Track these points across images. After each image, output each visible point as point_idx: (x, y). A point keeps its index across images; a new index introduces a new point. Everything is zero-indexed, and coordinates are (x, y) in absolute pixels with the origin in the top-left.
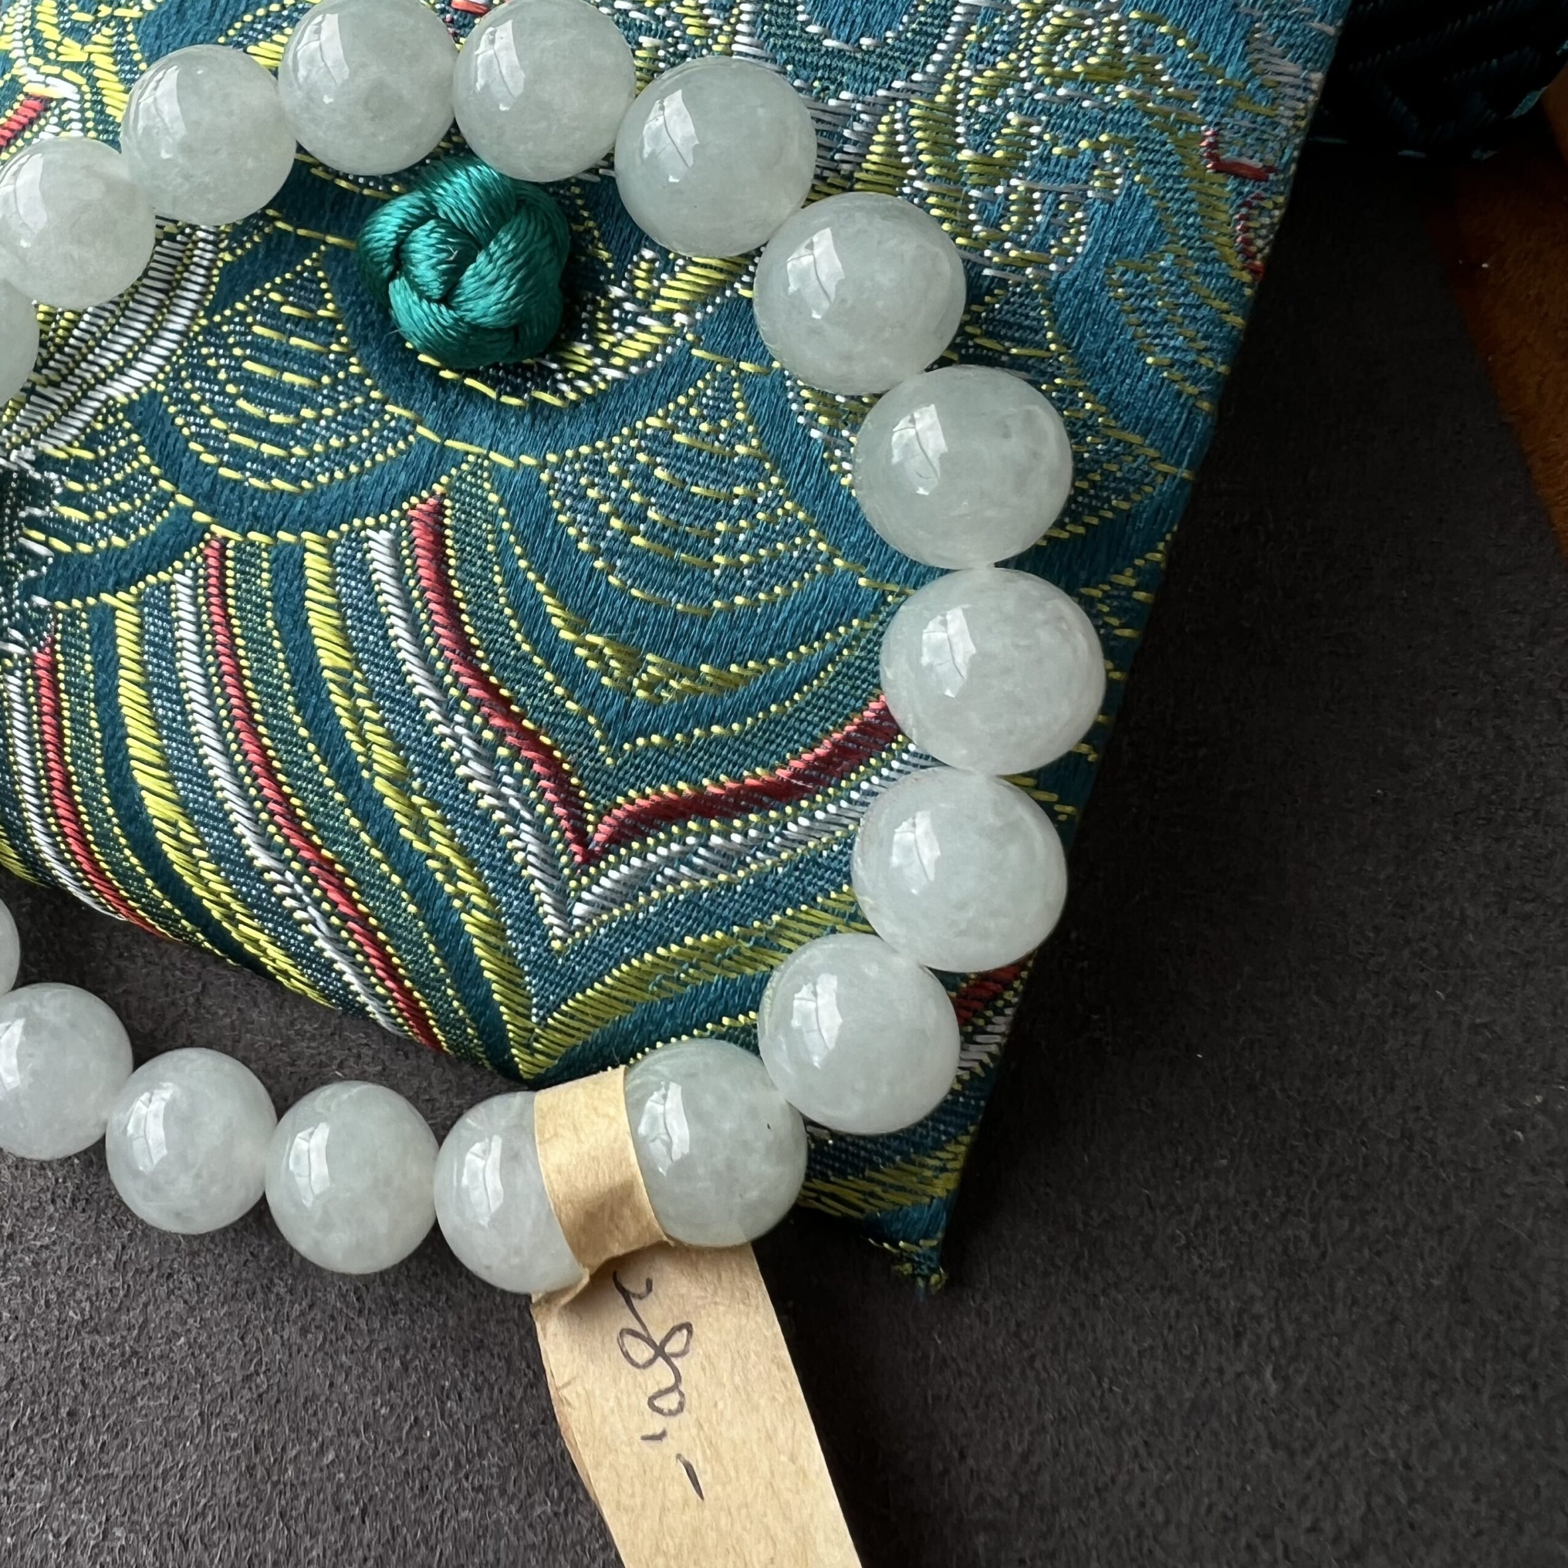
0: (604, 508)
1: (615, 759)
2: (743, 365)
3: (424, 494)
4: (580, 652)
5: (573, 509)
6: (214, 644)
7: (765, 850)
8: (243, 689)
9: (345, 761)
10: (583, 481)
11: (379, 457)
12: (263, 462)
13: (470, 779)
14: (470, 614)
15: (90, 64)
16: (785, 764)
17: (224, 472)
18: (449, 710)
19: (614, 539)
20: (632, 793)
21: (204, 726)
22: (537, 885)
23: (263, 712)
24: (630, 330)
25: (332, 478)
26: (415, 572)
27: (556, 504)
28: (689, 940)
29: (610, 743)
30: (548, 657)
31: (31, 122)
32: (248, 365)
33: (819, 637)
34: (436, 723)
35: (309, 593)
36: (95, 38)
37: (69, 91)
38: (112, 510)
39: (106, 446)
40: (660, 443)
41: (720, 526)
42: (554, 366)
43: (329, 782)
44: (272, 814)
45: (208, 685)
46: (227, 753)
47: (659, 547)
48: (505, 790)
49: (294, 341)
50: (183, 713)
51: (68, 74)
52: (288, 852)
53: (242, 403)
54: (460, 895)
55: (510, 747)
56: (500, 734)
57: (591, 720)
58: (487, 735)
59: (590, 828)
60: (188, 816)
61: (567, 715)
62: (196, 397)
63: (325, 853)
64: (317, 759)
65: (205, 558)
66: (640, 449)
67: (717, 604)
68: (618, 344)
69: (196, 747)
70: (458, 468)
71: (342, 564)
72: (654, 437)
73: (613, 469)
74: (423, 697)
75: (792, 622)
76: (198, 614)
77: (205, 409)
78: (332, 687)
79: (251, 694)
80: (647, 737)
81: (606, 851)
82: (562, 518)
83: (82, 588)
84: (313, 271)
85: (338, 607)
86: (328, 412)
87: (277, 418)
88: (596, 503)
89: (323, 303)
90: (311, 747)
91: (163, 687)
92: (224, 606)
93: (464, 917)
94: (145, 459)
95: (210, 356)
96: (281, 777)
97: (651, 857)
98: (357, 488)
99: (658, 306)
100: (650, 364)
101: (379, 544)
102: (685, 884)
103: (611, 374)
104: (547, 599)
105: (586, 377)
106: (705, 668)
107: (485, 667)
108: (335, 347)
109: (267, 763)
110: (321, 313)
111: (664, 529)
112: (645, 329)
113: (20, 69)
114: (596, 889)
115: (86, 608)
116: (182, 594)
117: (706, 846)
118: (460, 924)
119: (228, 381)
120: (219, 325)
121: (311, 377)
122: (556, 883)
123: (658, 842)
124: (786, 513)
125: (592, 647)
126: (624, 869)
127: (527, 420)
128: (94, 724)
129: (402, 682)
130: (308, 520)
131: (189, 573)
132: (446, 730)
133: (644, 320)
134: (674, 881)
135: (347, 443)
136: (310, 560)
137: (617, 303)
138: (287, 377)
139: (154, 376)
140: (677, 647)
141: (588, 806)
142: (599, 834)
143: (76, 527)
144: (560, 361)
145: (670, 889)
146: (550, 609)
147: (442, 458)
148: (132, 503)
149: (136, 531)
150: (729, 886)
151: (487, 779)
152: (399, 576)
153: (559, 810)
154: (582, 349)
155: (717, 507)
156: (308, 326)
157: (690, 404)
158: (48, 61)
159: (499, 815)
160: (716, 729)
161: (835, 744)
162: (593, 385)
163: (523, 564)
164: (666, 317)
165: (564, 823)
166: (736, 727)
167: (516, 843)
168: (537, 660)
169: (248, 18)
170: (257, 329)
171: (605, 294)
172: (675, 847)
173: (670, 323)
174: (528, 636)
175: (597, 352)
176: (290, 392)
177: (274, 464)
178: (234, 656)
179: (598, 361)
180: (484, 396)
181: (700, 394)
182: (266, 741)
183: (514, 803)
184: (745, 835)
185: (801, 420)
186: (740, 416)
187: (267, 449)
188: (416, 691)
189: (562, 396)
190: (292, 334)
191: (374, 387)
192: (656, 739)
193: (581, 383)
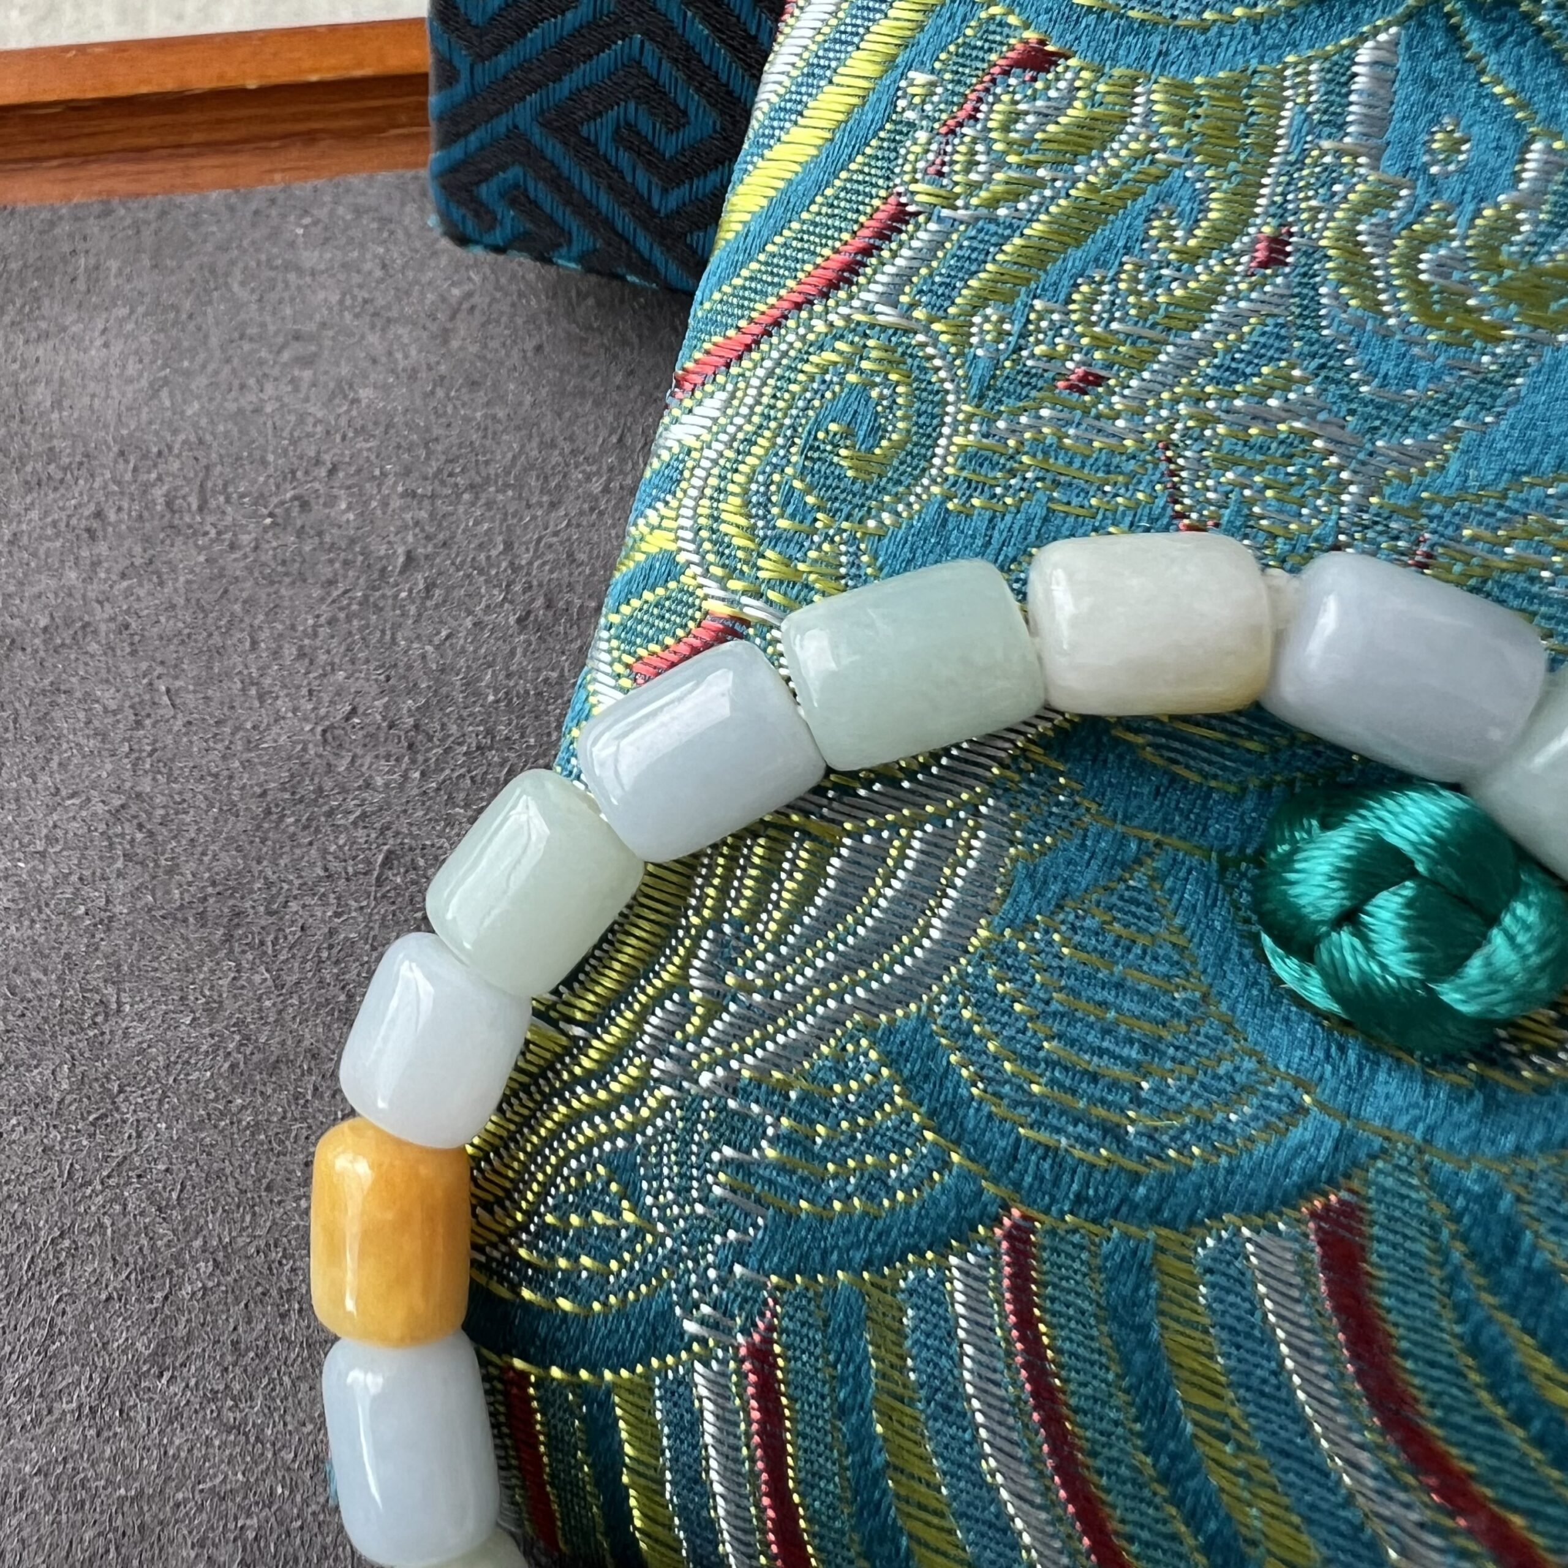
3: (1329, 1189)
6: (1015, 1355)
9: (1219, 1532)
11: (1259, 1135)
12: (1088, 1126)
39: (843, 1078)
45: (1010, 1412)
62: (977, 1029)
70: (1375, 1156)
71: (1210, 1271)
74: (1334, 1456)
82: (1540, 1242)
83: (815, 1262)
94: (898, 1100)
98: (1230, 1171)
104: (1519, 1346)
105: (1550, 1053)
113: (693, 577)
116: (965, 1285)
127: (1476, 1102)
128: (836, 1445)
131: (971, 1257)
135: (1212, 1112)
136: (1162, 1262)
139: (917, 997)
143: (803, 1181)
144: (1512, 1027)
162: (1561, 1064)
163: (1483, 1296)
174: (1492, 1390)
180: (1401, 1061)
182: (1099, 1492)
189: (1519, 1076)
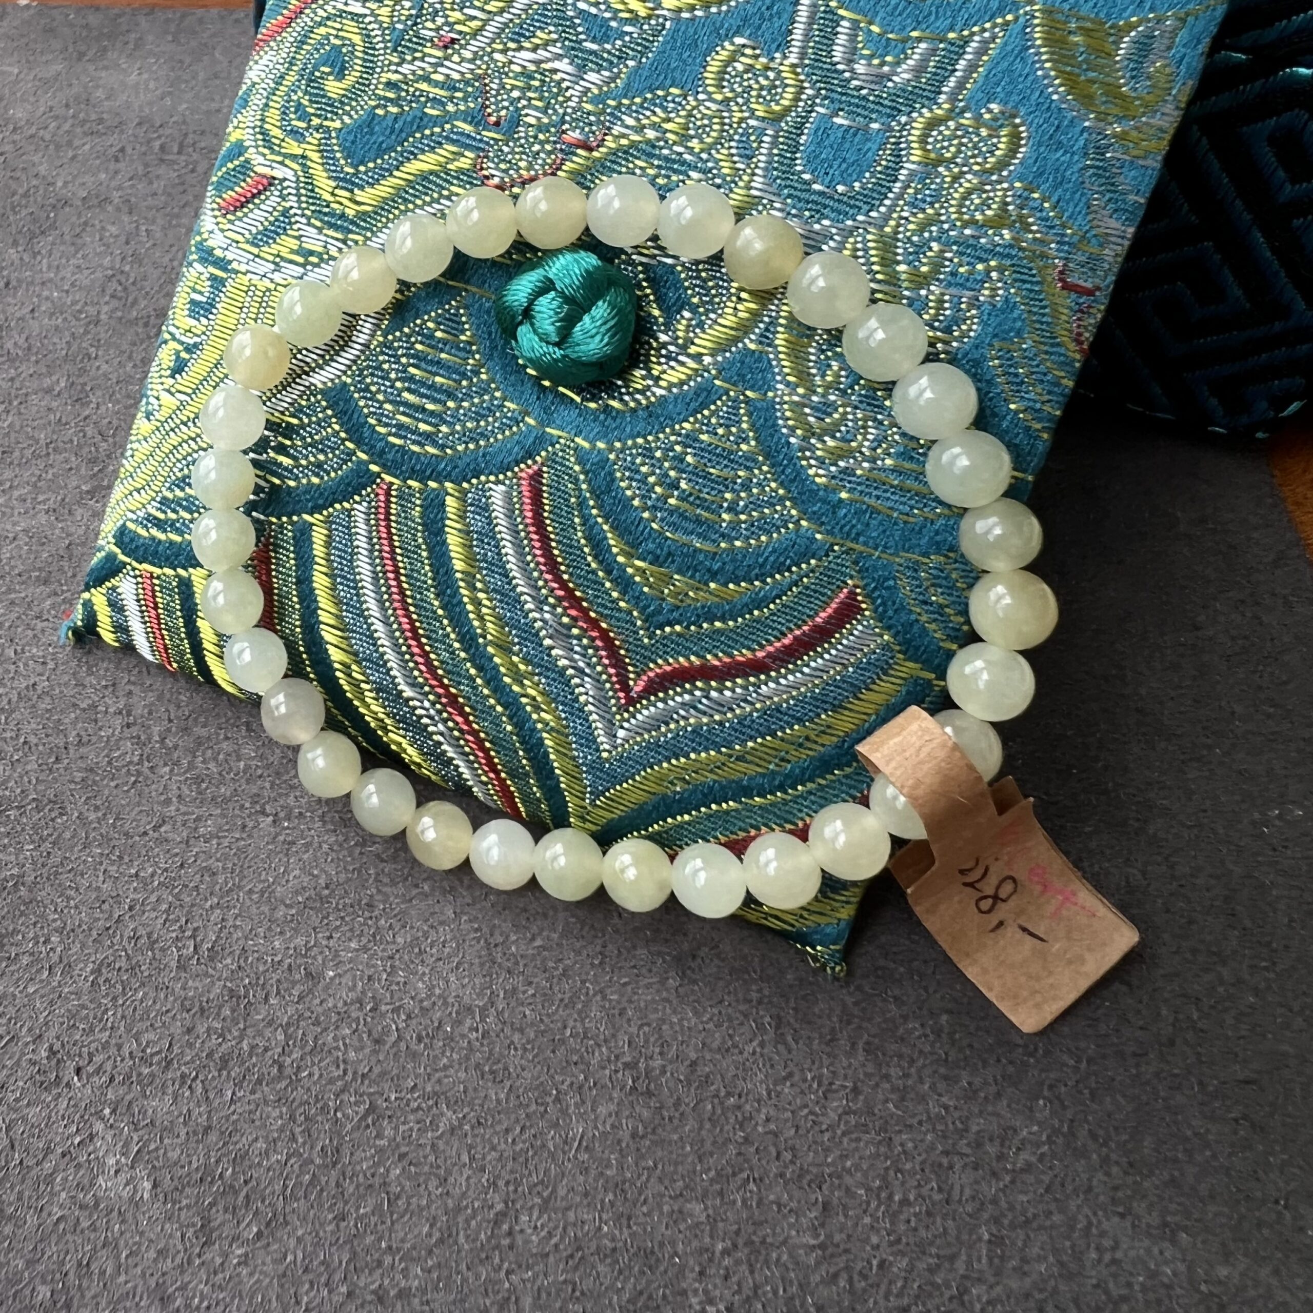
0: (652, 479)
1: (650, 638)
2: (748, 393)
3: (530, 462)
4: (630, 570)
5: (631, 479)
6: (380, 551)
7: (746, 701)
8: (400, 582)
9: (468, 631)
10: (638, 461)
11: (500, 437)
12: (420, 435)
13: (553, 648)
14: (558, 542)
15: (304, 157)
16: (762, 647)
17: (392, 439)
18: (541, 603)
19: (658, 499)
20: (660, 661)
21: (372, 605)
22: (594, 717)
23: (412, 597)
24: (672, 363)
25: (467, 448)
26: (521, 511)
27: (618, 475)
28: (693, 756)
29: (648, 629)
30: (608, 572)
31: (260, 193)
32: (412, 370)
33: (789, 570)
34: (531, 611)
35: (448, 522)
36: (309, 139)
37: (290, 174)
38: (312, 459)
39: (308, 416)
40: (690, 440)
41: (728, 496)
42: (620, 383)
43: (457, 645)
44: (416, 663)
45: (376, 579)
46: (387, 624)
47: (687, 506)
48: (577, 657)
49: (443, 355)
50: (357, 595)
51: (287, 162)
52: (427, 689)
53: (406, 395)
54: (541, 720)
55: (581, 628)
56: (574, 619)
57: (635, 613)
58: (565, 620)
59: (631, 683)
60: (359, 663)
61: (620, 610)
62: (373, 389)
63: (453, 690)
64: (449, 629)
65: (377, 495)
66: (678, 443)
67: (723, 545)
68: (664, 372)
69: (366, 618)
70: (553, 446)
71: (471, 505)
72: (687, 436)
73: (658, 454)
74: (522, 594)
75: (772, 559)
76: (370, 532)
77: (380, 397)
78: (462, 584)
79: (405, 586)
80: (672, 626)
81: (640, 698)
82: (622, 484)
83: (290, 509)
84: (458, 308)
85: (468, 533)
86: (465, 404)
87: (430, 407)
88: (647, 476)
89: (463, 332)
90: (445, 622)
91: (344, 577)
92: (388, 527)
93: (545, 735)
94: (337, 427)
95: (385, 362)
96: (424, 640)
97: (671, 703)
98: (484, 455)
99: (693, 350)
100: (686, 387)
101: (497, 495)
102: (692, 721)
103: (659, 392)
104: (609, 535)
105: (642, 392)
106: (712, 585)
107: (566, 577)
108: (471, 361)
109: (414, 630)
110: (463, 338)
111: (691, 495)
112: (682, 364)
113: (251, 154)
114: (633, 721)
115: (292, 523)
116: (360, 518)
117: (707, 697)
118: (542, 740)
119: (398, 379)
120: (392, 342)
121: (455, 381)
122: (608, 716)
123: (676, 693)
124: (772, 490)
125: (638, 569)
126: (652, 709)
127: (602, 417)
128: (295, 599)
129: (509, 583)
130: (449, 474)
131: (365, 504)
132: (537, 615)
133: (680, 358)
134: (685, 718)
135: (478, 426)
136: (449, 500)
137: (664, 345)
138: (438, 379)
139: (345, 373)
140: (696, 571)
141: (630, 668)
142: (638, 687)
143: (286, 469)
144: (624, 380)
145: (682, 723)
146: (612, 542)
147: (542, 440)
148: (326, 455)
149: (328, 474)
150: (721, 723)
151: (564, 648)
152: (510, 515)
153: (612, 671)
154: (638, 373)
155: (725, 483)
156: (453, 345)
157: (711, 416)
158: (273, 152)
159: (570, 672)
160: (718, 624)
161: (795, 638)
162: (647, 398)
163: (594, 512)
164: (698, 357)
165: (614, 679)
166: (731, 623)
167: (582, 690)
168: (601, 574)
169: (418, 135)
170: (419, 347)
171: (656, 339)
172: (687, 697)
173: (700, 362)
174: (595, 557)
175: (650, 376)
176: (440, 389)
177: (427, 436)
178: (393, 559)
179: (650, 382)
180: (572, 400)
181: (718, 409)
182: (415, 617)
183: (581, 664)
184: (733, 691)
185: (784, 431)
186: (744, 426)
187: (423, 427)
188: (519, 589)
189: (626, 403)
190: (442, 351)
191: (497, 389)
192: (678, 628)
193: (638, 396)
